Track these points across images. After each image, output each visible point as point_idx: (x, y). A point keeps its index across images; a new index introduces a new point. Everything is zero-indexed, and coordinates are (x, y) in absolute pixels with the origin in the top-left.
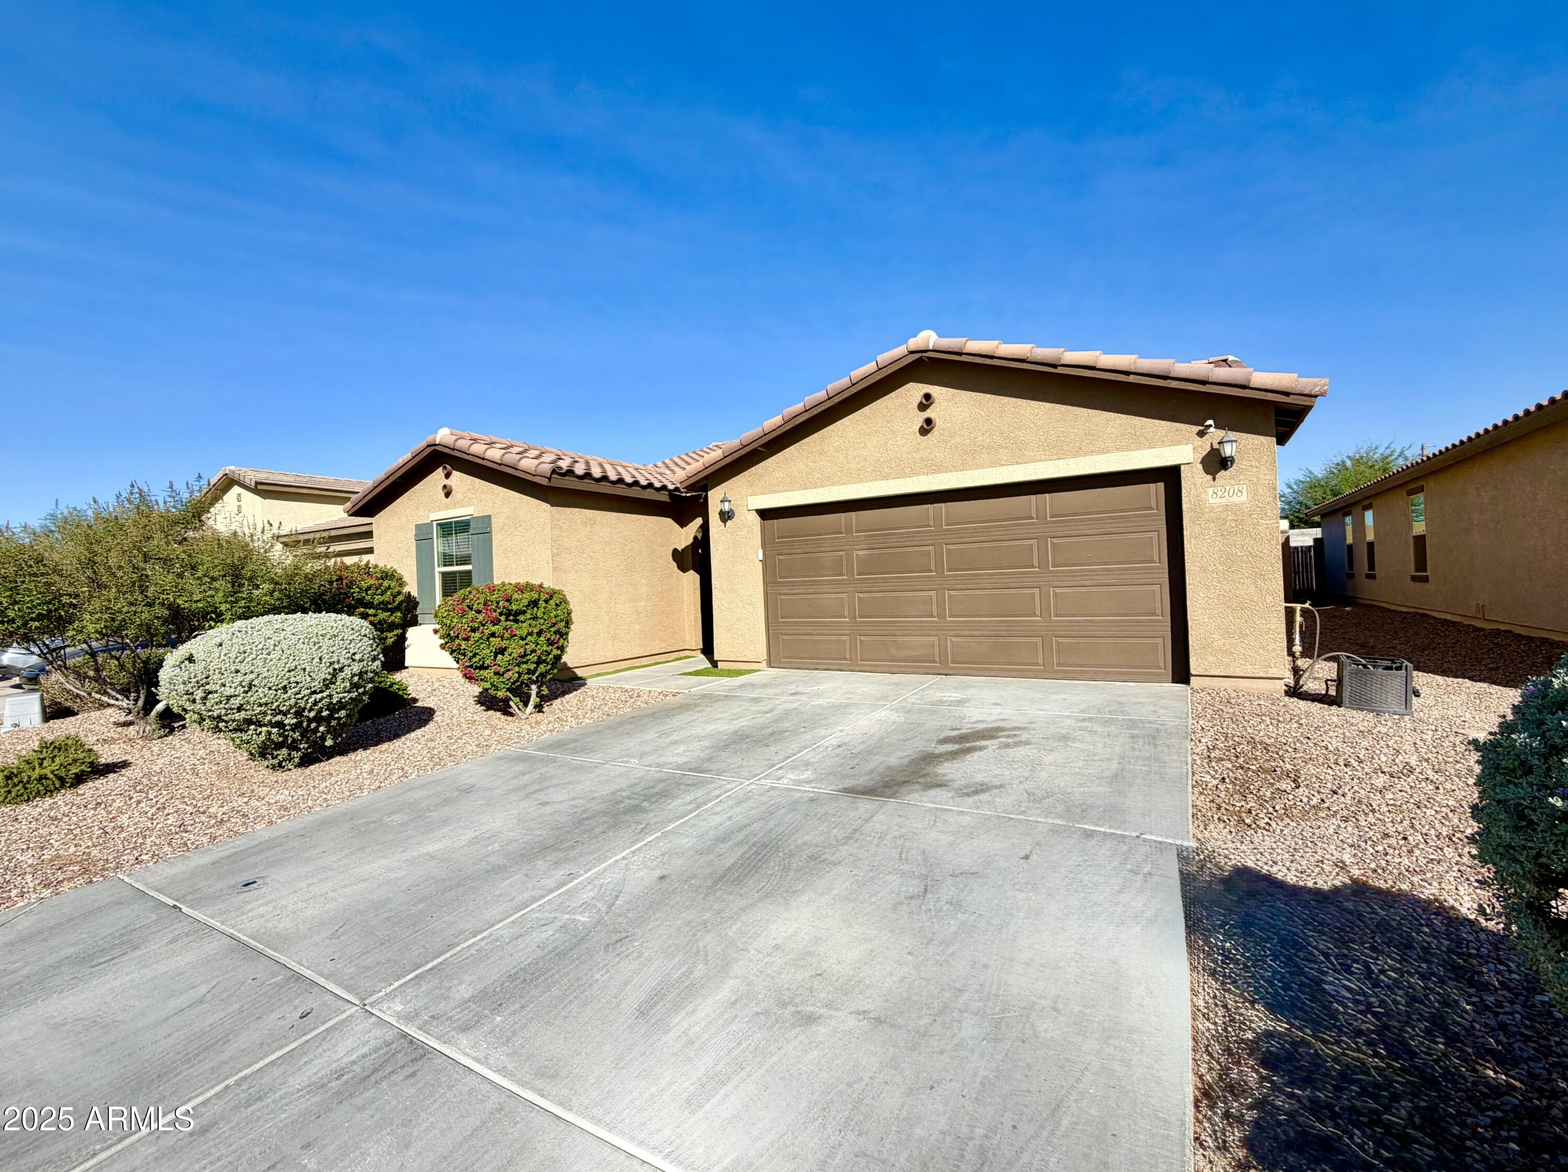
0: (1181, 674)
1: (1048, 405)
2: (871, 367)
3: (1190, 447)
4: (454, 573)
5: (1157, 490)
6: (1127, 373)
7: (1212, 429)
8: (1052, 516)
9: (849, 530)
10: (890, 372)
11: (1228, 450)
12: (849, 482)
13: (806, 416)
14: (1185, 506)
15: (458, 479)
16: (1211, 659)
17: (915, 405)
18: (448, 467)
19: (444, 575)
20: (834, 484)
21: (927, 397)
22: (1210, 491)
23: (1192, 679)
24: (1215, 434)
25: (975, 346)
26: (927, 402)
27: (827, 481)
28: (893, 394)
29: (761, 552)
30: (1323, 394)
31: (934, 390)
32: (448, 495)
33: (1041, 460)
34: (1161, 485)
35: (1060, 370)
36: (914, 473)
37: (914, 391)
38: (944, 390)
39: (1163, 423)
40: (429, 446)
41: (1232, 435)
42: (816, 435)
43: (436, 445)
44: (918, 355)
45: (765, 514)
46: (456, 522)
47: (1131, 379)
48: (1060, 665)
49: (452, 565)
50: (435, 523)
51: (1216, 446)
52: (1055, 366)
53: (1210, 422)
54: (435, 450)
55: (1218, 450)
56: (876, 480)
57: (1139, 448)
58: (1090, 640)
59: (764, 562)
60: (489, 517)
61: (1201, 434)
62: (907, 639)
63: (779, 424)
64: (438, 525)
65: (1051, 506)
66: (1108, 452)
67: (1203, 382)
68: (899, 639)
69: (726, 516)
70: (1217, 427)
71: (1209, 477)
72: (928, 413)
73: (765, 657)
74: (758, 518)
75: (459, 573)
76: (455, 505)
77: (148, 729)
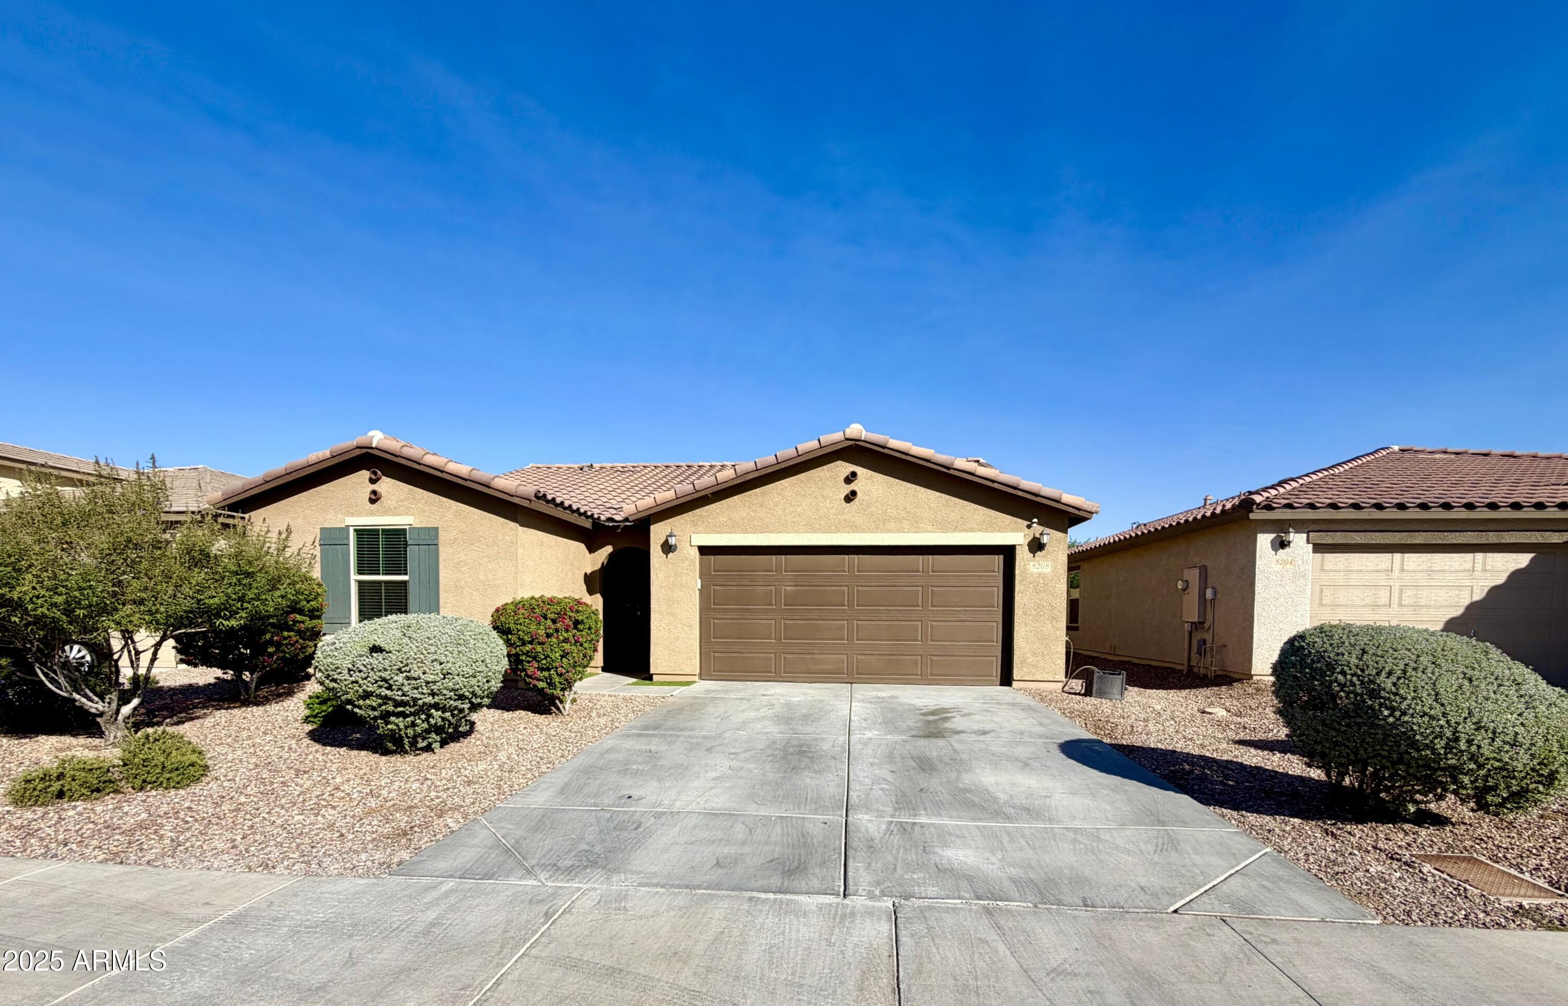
0: (1006, 679)
1: (938, 494)
2: (814, 444)
3: (1022, 534)
4: (380, 582)
5: (998, 560)
6: (993, 481)
7: (1035, 525)
8: (933, 571)
9: (778, 569)
10: (829, 451)
11: (1045, 539)
12: (786, 532)
13: (756, 475)
14: (1017, 572)
15: (387, 485)
16: (1025, 670)
17: (842, 479)
18: (379, 473)
19: (361, 584)
20: (771, 532)
21: (854, 474)
22: (1031, 563)
23: (1014, 683)
24: (1037, 529)
25: (894, 443)
26: (851, 478)
27: (765, 529)
28: (825, 467)
29: (699, 582)
30: (1097, 513)
31: (860, 470)
32: (372, 501)
33: (930, 532)
34: (1001, 557)
35: (951, 472)
36: (838, 531)
37: (843, 468)
38: (865, 471)
39: (1008, 516)
40: (358, 447)
41: (1047, 530)
42: (758, 490)
43: (372, 448)
44: (853, 442)
45: (704, 550)
46: (383, 530)
47: (996, 485)
48: (931, 675)
49: (379, 574)
50: (351, 529)
51: (1038, 536)
52: (949, 468)
53: (1035, 520)
54: (367, 453)
55: (1039, 539)
56: (808, 532)
57: (993, 532)
58: (952, 658)
59: (701, 591)
60: (436, 529)
61: (1029, 527)
62: (823, 656)
63: (732, 477)
64: (355, 530)
65: (933, 564)
66: (974, 531)
67: (1036, 495)
68: (817, 656)
69: (668, 548)
70: (1039, 524)
71: (1032, 555)
72: (853, 487)
73: (698, 671)
74: (698, 553)
75: (386, 582)
76: (385, 512)
77: (119, 734)
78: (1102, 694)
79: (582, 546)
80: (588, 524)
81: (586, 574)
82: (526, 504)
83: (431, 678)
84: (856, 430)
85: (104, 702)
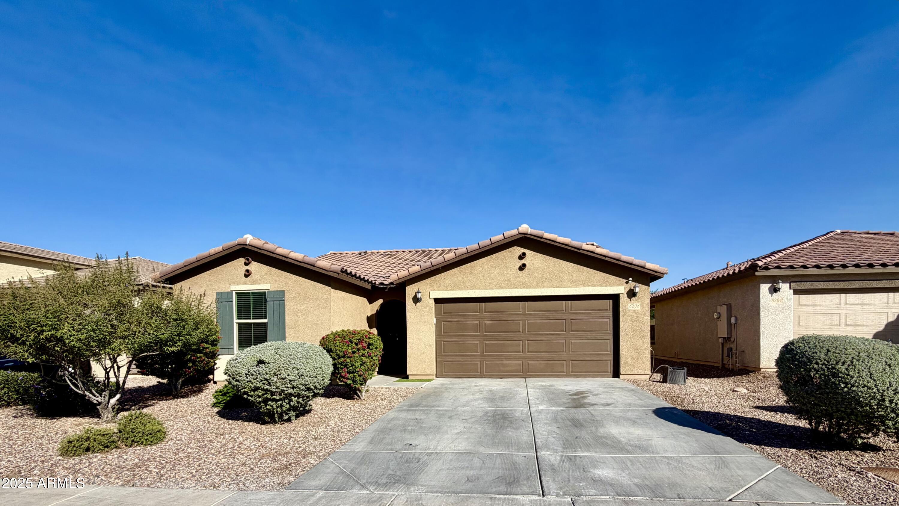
0: (616, 374)
1: (573, 265)
2: (500, 237)
3: (623, 287)
4: (251, 324)
5: (609, 303)
6: (605, 256)
7: (630, 282)
8: (571, 310)
9: (481, 311)
10: (509, 240)
11: (637, 290)
12: (485, 289)
13: (468, 255)
14: (621, 310)
15: (254, 266)
16: (627, 368)
17: (517, 257)
18: (250, 259)
19: (239, 324)
20: (476, 289)
21: (524, 254)
22: (629, 304)
23: (621, 376)
24: (632, 284)
25: (547, 235)
26: (522, 257)
27: (473, 287)
28: (507, 250)
29: (435, 319)
30: (666, 274)
31: (527, 251)
32: (246, 276)
33: (570, 287)
34: (611, 301)
35: (581, 251)
36: (516, 287)
37: (518, 250)
38: (530, 252)
39: (614, 277)
40: (238, 245)
41: (638, 285)
42: (468, 264)
43: (246, 245)
44: (523, 235)
45: (438, 301)
46: (253, 293)
47: (607, 259)
48: (572, 372)
49: (250, 319)
50: (234, 293)
51: (632, 288)
52: (579, 249)
53: (631, 279)
54: (243, 248)
55: (633, 290)
56: (498, 289)
57: (606, 286)
58: (585, 362)
59: (436, 325)
60: (284, 291)
61: (627, 283)
62: (508, 362)
63: (453, 257)
64: (236, 293)
65: (571, 306)
66: (595, 286)
67: (631, 264)
68: (504, 362)
69: (416, 300)
70: (633, 281)
71: (629, 299)
72: (524, 261)
73: (435, 373)
74: (434, 303)
75: (254, 323)
76: (253, 283)
77: (109, 416)
78: (673, 382)
79: (365, 300)
80: (369, 287)
81: (368, 316)
82: (336, 275)
83: (292, 378)
84: (525, 228)
85: (101, 397)
